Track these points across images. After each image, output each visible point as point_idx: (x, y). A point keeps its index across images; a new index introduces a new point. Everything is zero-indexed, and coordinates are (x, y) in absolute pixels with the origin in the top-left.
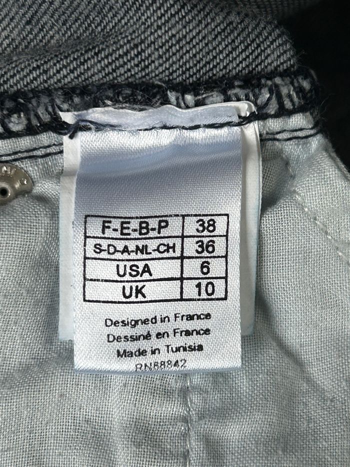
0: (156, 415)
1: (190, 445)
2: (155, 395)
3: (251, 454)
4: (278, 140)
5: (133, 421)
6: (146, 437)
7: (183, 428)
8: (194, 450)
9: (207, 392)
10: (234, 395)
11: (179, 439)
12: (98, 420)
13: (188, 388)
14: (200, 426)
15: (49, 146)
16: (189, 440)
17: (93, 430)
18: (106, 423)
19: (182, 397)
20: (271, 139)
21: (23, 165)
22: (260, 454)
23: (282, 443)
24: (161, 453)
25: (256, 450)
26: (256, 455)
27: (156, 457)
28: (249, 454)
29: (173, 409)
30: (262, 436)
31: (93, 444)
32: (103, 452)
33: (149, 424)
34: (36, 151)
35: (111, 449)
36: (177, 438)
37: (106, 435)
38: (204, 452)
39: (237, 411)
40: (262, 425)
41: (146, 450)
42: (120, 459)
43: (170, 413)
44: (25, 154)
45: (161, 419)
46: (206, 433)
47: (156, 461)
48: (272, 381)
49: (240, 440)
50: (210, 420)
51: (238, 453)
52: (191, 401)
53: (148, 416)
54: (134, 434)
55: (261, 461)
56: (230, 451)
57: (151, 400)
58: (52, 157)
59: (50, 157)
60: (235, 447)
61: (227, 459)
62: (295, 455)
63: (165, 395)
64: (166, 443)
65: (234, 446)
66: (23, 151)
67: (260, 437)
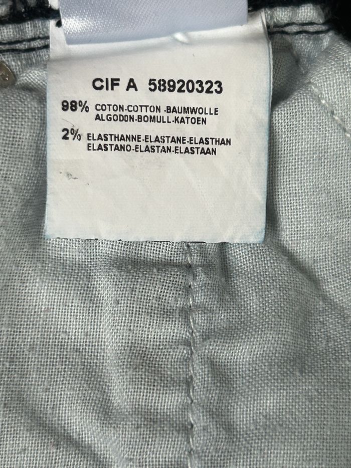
0: (154, 338)
1: (193, 370)
2: (152, 315)
3: (264, 377)
4: (287, 33)
5: (128, 346)
6: (143, 363)
7: (185, 352)
8: (198, 374)
9: (211, 311)
10: (242, 314)
11: (181, 364)
12: (89, 349)
13: (190, 307)
14: (204, 348)
15: (34, 39)
16: (193, 365)
17: (83, 360)
18: (98, 352)
19: (184, 317)
20: (279, 32)
21: (5, 58)
22: (274, 376)
23: (299, 363)
24: (161, 380)
25: (269, 372)
26: (270, 378)
27: (156, 384)
28: (261, 377)
29: (173, 330)
30: (275, 356)
31: (84, 376)
32: (96, 384)
33: (146, 348)
34: (19, 45)
35: (105, 380)
36: (178, 363)
37: (98, 365)
38: (209, 375)
39: (246, 330)
40: (276, 345)
41: (143, 377)
42: (116, 390)
43: (170, 336)
44: (7, 47)
45: (160, 342)
46: (211, 355)
47: (155, 389)
48: (285, 297)
49: (251, 362)
50: (216, 340)
51: (249, 376)
52: (194, 321)
53: (146, 339)
54: (129, 360)
55: (276, 384)
56: (240, 375)
57: (148, 321)
58: (36, 53)
59: (34, 52)
60: (246, 371)
61: (236, 384)
62: (315, 376)
63: (164, 314)
64: (166, 369)
65: (244, 369)
66: (5, 42)
67: (273, 358)
